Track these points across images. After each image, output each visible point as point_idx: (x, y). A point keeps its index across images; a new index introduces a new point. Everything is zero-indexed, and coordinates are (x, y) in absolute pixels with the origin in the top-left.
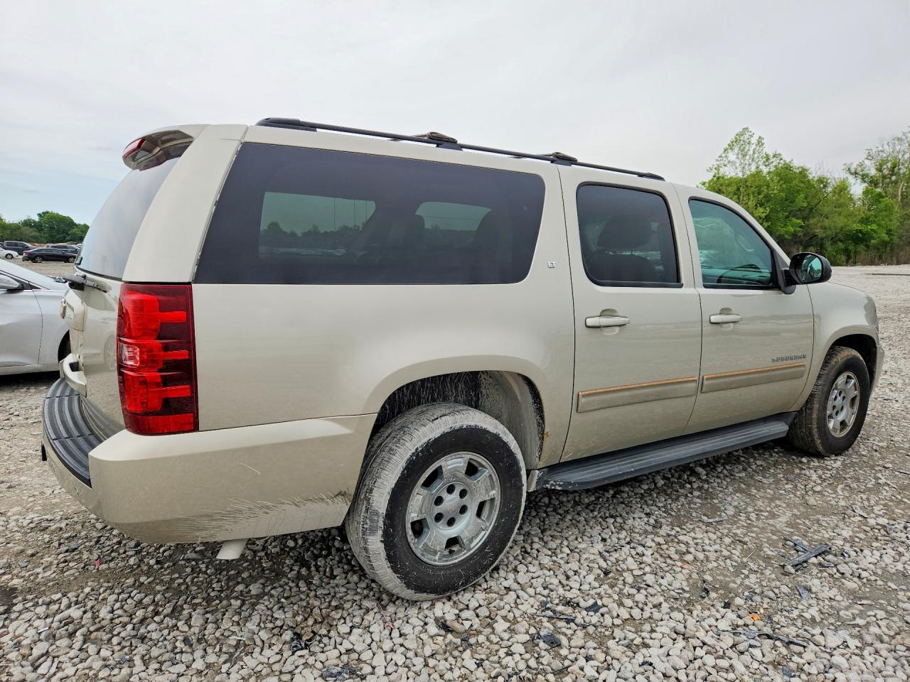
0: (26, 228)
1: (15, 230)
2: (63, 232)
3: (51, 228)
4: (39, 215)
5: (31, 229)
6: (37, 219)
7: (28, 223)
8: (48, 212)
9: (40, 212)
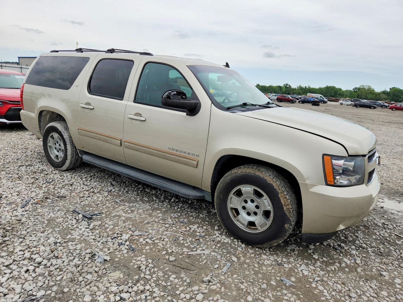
0: (383, 94)
1: (377, 95)
2: (399, 97)
3: (394, 95)
4: (390, 89)
5: (385, 95)
6: (388, 90)
7: (384, 92)
8: (394, 88)
9: (391, 87)
